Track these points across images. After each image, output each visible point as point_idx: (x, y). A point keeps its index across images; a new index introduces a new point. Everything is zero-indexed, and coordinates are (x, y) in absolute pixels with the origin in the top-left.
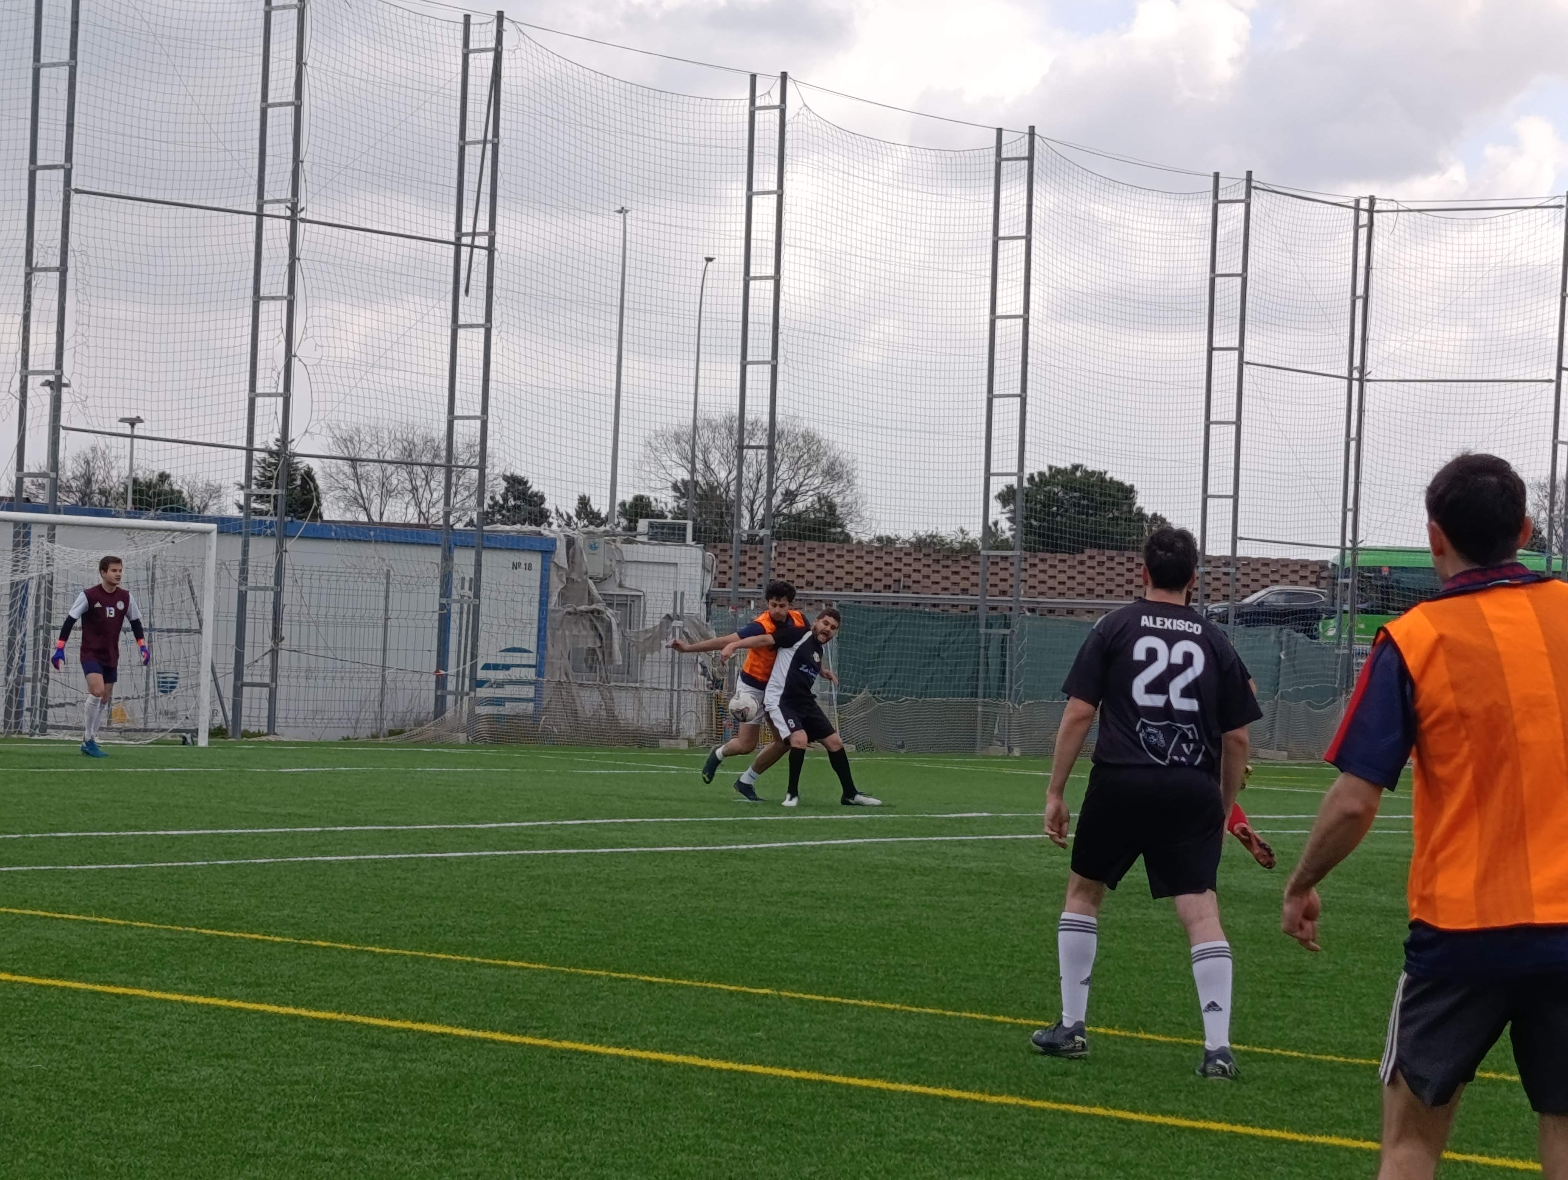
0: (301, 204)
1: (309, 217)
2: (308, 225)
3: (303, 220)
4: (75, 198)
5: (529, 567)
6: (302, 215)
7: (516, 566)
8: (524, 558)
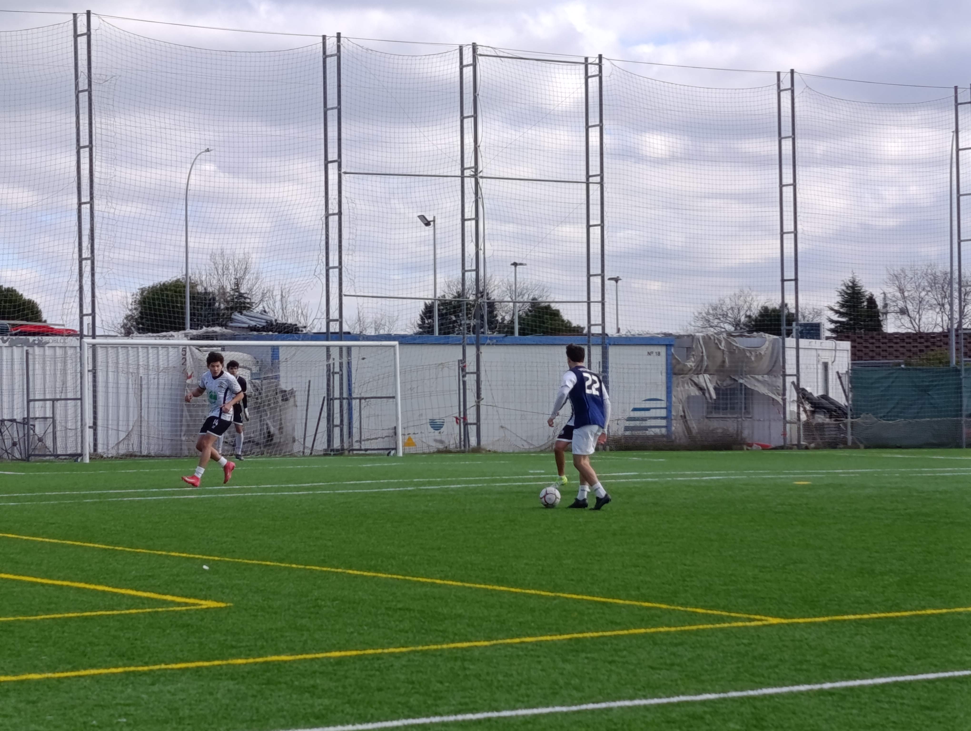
0: (480, 169)
1: (485, 175)
2: (484, 180)
3: (482, 177)
4: (344, 177)
5: (659, 354)
6: (481, 174)
7: (649, 354)
8: (655, 349)
